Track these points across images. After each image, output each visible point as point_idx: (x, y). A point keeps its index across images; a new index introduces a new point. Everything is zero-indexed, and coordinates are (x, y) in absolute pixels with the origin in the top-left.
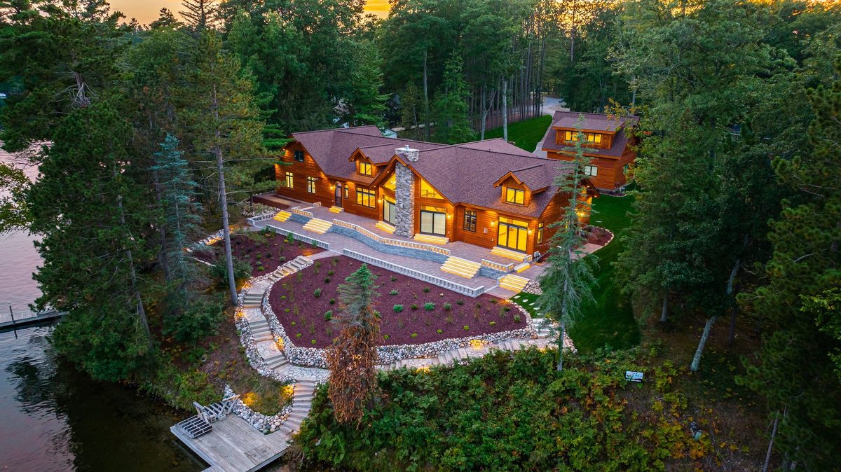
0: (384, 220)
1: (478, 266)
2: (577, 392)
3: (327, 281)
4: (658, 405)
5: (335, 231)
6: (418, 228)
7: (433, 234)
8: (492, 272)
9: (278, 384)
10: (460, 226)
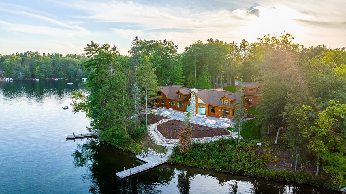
0: (186, 111)
1: (216, 121)
2: (244, 147)
3: (173, 125)
4: (265, 150)
5: (171, 114)
6: (197, 113)
7: (202, 114)
8: (220, 123)
9: (163, 147)
10: (210, 112)
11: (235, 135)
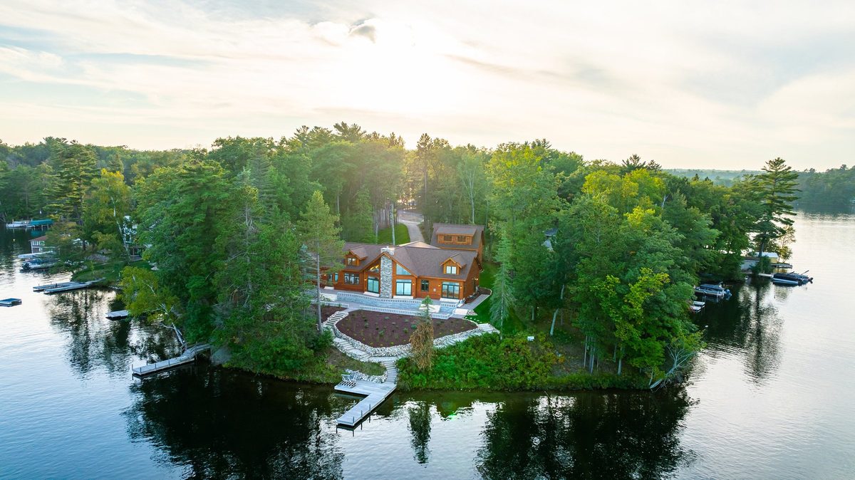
0: (369, 291)
1: (439, 307)
2: (512, 346)
3: (366, 321)
4: (543, 347)
5: (339, 300)
6: (395, 293)
7: (404, 295)
9: (375, 364)
10: (419, 289)
11: (486, 328)
